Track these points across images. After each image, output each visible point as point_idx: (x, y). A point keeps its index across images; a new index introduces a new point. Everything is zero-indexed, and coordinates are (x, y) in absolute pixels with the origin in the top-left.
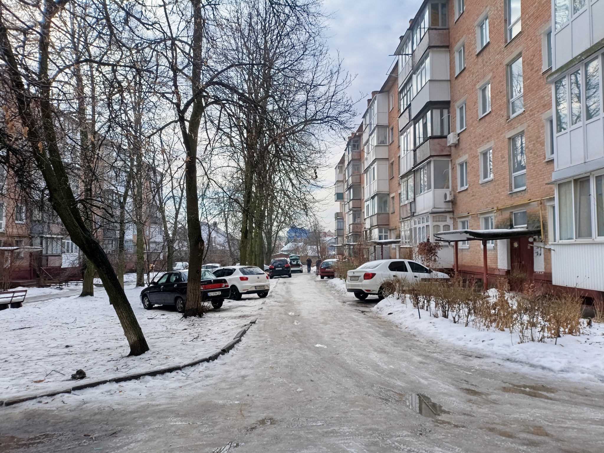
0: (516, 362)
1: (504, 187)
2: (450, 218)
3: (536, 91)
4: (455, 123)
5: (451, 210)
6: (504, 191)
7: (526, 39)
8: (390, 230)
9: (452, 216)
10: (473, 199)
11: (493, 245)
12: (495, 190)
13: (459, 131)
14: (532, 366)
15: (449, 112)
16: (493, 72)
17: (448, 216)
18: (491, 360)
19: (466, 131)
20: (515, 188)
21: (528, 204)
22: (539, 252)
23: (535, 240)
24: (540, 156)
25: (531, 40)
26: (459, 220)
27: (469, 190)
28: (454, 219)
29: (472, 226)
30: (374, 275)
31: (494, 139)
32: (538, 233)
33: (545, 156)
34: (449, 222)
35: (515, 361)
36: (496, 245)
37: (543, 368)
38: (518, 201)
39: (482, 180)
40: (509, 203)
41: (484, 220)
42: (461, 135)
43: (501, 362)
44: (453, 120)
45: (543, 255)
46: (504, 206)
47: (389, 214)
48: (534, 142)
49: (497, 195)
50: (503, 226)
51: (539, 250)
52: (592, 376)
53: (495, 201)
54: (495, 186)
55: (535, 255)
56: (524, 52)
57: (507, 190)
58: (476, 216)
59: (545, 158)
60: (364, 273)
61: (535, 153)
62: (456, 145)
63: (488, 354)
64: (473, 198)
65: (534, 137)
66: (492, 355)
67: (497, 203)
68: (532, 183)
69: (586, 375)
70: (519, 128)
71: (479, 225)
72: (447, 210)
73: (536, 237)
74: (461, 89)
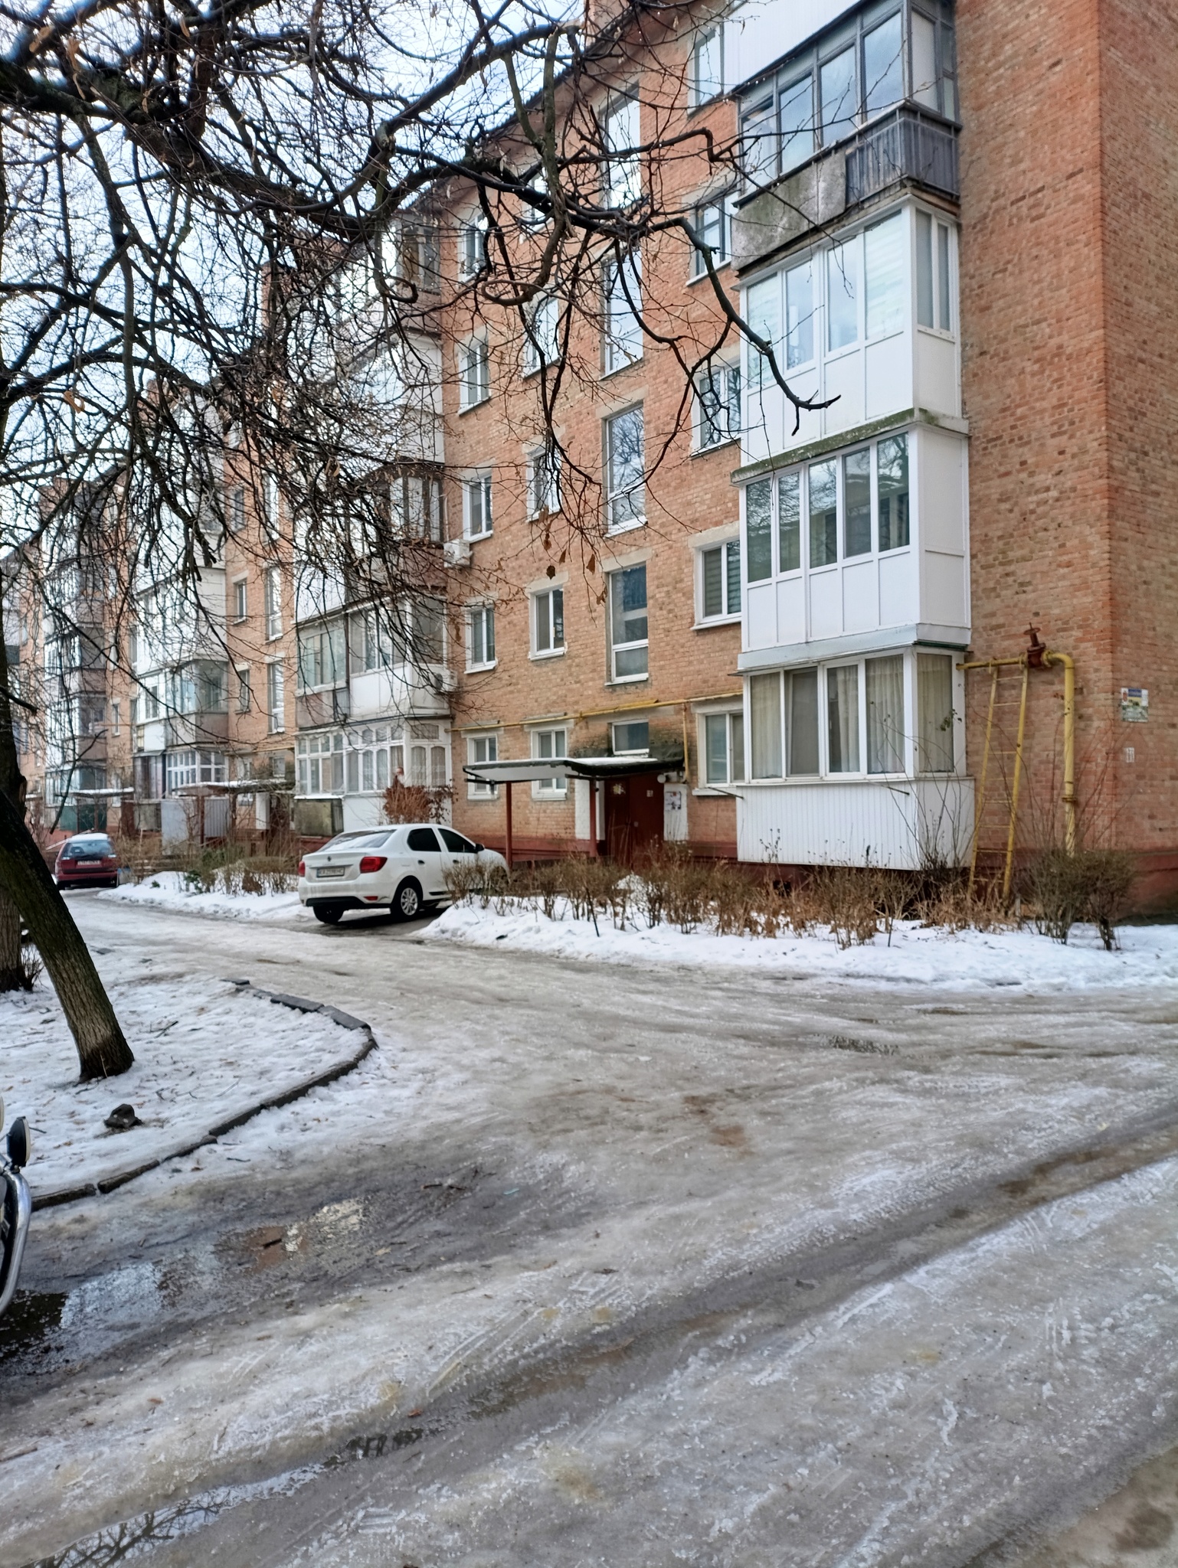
0: (863, 977)
1: (594, 671)
2: (446, 731)
3: (676, 488)
4: (461, 518)
5: (446, 712)
6: (593, 679)
7: (655, 378)
8: (232, 757)
9: (448, 726)
10: (511, 692)
11: (565, 791)
12: (571, 675)
13: (469, 538)
14: (889, 979)
15: (441, 490)
16: (570, 427)
17: (442, 726)
18: (823, 980)
19: (493, 541)
20: (619, 674)
21: (652, 710)
22: (678, 803)
23: (668, 779)
24: (682, 617)
25: (666, 382)
26: (469, 736)
27: (500, 670)
28: (455, 733)
29: (507, 751)
30: (383, 860)
31: (569, 570)
32: (678, 766)
33: (693, 618)
34: (444, 740)
35: (858, 976)
36: (572, 790)
37: (908, 980)
38: (627, 701)
39: (535, 654)
40: (607, 703)
41: (537, 738)
42: (477, 548)
43: (841, 981)
44: (454, 510)
45: (684, 810)
46: (592, 710)
47: (227, 714)
48: (670, 588)
49: (575, 686)
50: (590, 752)
51: (676, 799)
52: (977, 981)
53: (570, 699)
54: (570, 666)
55: (667, 808)
56: (647, 403)
57: (601, 678)
58: (518, 729)
59: (692, 623)
60: (360, 858)
61: (670, 611)
62: (465, 569)
63: (811, 971)
64: (510, 688)
65: (669, 580)
66: (818, 972)
67: (576, 703)
68: (662, 668)
69: (969, 982)
70: (632, 555)
71: (528, 749)
72: (440, 712)
73: (673, 775)
74: (478, 442)
